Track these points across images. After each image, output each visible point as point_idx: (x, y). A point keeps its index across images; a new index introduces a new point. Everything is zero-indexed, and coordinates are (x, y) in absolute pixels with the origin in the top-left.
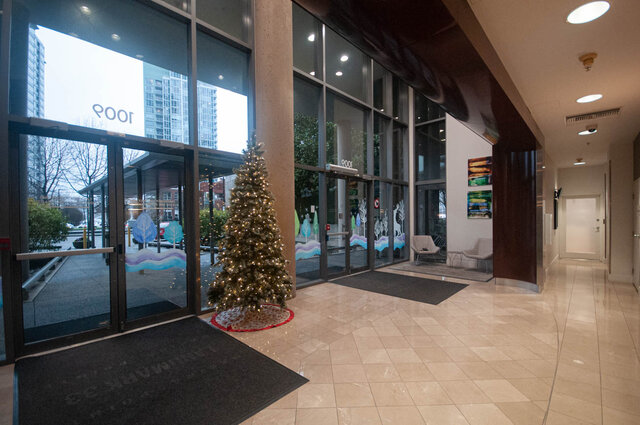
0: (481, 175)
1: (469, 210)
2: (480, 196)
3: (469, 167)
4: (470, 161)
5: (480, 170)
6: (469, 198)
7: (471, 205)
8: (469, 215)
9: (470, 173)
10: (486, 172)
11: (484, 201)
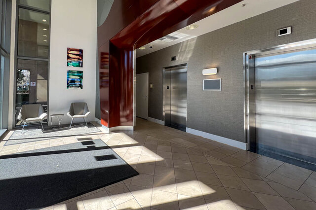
0: (76, 60)
1: (68, 84)
2: (76, 74)
3: (68, 53)
4: (69, 49)
5: (75, 57)
6: (69, 75)
7: (70, 80)
8: (68, 87)
9: (69, 57)
10: (79, 59)
11: (78, 77)
